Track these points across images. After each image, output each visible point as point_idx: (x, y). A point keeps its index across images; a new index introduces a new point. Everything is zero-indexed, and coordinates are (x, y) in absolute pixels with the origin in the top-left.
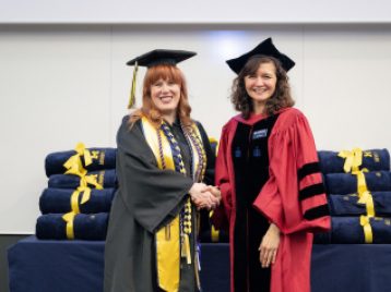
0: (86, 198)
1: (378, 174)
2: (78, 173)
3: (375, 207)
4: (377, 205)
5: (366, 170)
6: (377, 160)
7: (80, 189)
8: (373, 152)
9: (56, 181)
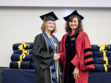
0: (24, 57)
1: (110, 52)
2: (22, 50)
3: (108, 61)
4: (109, 61)
5: (106, 51)
6: (109, 48)
7: (22, 54)
8: (108, 45)
9: (16, 52)
